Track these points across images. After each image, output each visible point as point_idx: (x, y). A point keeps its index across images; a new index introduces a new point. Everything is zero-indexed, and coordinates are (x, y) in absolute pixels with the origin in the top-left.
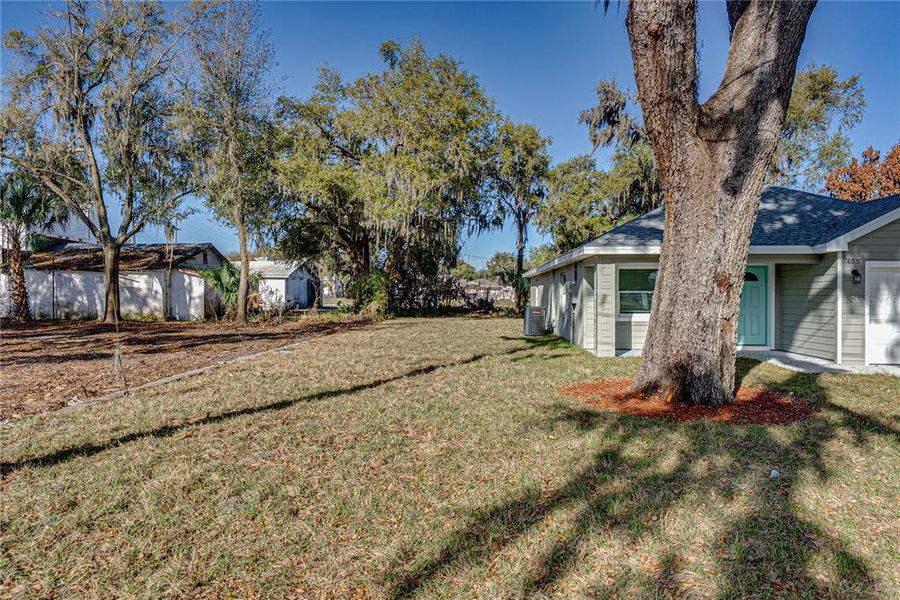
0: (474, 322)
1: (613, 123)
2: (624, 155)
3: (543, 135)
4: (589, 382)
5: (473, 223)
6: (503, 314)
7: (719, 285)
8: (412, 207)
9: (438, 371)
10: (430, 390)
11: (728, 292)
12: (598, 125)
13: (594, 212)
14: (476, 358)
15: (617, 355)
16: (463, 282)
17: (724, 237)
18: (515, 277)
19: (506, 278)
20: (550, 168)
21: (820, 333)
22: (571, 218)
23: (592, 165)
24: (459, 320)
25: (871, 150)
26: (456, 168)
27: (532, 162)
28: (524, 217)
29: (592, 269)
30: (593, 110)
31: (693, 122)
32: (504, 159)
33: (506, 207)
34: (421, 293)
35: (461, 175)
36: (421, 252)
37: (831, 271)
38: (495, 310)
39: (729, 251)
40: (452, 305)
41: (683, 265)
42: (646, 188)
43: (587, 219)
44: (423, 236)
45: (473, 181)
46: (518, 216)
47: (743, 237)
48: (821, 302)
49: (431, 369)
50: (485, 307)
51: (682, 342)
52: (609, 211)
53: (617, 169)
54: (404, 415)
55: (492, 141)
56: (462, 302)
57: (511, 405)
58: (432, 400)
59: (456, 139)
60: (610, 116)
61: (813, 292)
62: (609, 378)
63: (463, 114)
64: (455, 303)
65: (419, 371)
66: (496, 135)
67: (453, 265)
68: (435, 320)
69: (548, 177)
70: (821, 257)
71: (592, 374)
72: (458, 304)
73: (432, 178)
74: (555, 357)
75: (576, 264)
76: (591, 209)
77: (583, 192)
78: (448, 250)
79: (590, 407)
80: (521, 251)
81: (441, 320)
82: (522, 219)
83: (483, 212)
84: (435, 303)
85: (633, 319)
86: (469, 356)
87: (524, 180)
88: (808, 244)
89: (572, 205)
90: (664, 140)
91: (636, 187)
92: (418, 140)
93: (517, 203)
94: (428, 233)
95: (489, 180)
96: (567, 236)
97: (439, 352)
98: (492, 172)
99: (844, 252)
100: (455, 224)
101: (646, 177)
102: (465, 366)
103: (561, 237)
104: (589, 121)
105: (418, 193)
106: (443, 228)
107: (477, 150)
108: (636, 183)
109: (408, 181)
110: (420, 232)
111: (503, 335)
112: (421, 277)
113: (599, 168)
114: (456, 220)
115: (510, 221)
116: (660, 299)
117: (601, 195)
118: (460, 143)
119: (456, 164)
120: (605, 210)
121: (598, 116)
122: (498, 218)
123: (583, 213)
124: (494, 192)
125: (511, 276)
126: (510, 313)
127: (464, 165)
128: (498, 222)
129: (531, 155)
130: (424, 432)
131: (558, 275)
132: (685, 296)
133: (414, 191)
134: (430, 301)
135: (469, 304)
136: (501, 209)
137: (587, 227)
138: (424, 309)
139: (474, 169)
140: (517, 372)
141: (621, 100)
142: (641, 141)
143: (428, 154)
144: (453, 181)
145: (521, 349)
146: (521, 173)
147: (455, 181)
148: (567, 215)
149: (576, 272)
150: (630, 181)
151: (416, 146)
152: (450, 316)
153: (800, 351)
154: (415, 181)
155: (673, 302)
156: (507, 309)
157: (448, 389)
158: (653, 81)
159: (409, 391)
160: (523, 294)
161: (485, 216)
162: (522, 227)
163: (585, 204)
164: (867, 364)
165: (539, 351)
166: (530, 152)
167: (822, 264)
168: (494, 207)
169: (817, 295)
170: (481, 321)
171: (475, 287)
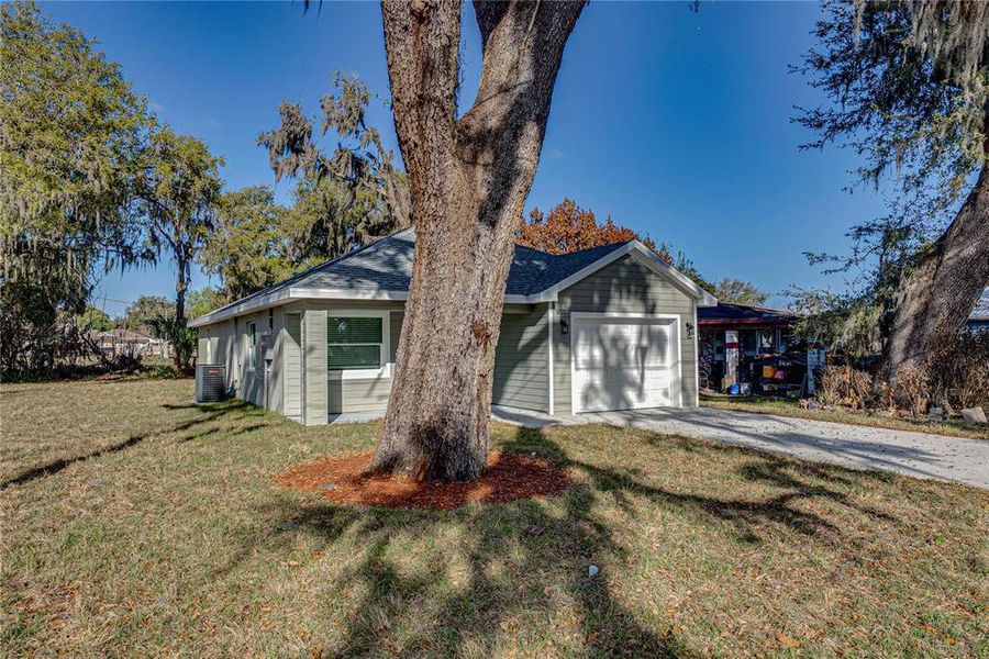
0: (117, 386)
1: (298, 152)
2: (307, 190)
3: (214, 153)
4: (310, 462)
5: (112, 255)
6: (155, 373)
7: (477, 336)
8: (15, 227)
9: (73, 468)
10: (63, 504)
11: (486, 344)
12: (279, 153)
13: (272, 252)
14: (132, 442)
15: (329, 422)
16: (95, 334)
17: (483, 279)
18: (174, 327)
19: (162, 328)
20: (223, 193)
21: (531, 385)
22: (245, 257)
23: (269, 198)
24: (91, 385)
25: (536, 210)
26: (90, 177)
27: (199, 184)
28: (186, 252)
29: (299, 317)
30: (274, 133)
31: (453, 137)
32: (162, 178)
33: (162, 238)
34: (28, 348)
35: (97, 191)
36: (29, 291)
37: (542, 322)
38: (142, 369)
39: (487, 296)
40: (77, 363)
41: (437, 312)
42: (331, 230)
43: (263, 260)
44: (32, 270)
45: (115, 197)
46: (177, 250)
47: (501, 281)
48: (530, 353)
49: (59, 466)
50: (129, 366)
51: (435, 405)
52: (290, 251)
53: (299, 206)
54: (20, 564)
55: (143, 151)
56: (94, 360)
57: (212, 516)
58: (73, 523)
59: (90, 138)
60: (295, 144)
61: (522, 343)
62: (335, 455)
63: (101, 107)
64: (80, 361)
65: (37, 472)
66: (148, 143)
67: (80, 310)
68: (53, 386)
69: (220, 205)
70: (532, 307)
71: (312, 452)
72: (88, 363)
73: (51, 187)
74: (250, 429)
75: (271, 310)
76: (268, 249)
77: (258, 228)
78: (73, 290)
79: (326, 502)
80: (181, 294)
81: (62, 385)
82: (183, 254)
83: (128, 242)
84: (52, 362)
85: (344, 377)
86: (122, 438)
87: (187, 205)
88: (523, 294)
89: (246, 242)
90: (420, 155)
91: (319, 228)
92: (28, 132)
93: (177, 233)
94: (41, 265)
95: (138, 202)
96: (239, 278)
97: (70, 436)
98: (142, 191)
99: (553, 303)
100: (85, 255)
101: (331, 217)
102: (119, 455)
103: (233, 279)
104: (268, 145)
105: (27, 207)
106: (65, 259)
107: (122, 159)
108: (320, 222)
109: (9, 188)
110: (27, 263)
111: (165, 403)
112: (29, 327)
113: (277, 202)
114: (86, 250)
115: (167, 256)
116: (408, 353)
117: (280, 233)
118: (98, 146)
119: (90, 173)
120: (285, 251)
121: (279, 140)
122: (148, 251)
123: (258, 252)
124: (146, 217)
125: (169, 325)
126: (166, 373)
127: (104, 177)
128: (149, 256)
129: (198, 174)
130: (67, 592)
131: (242, 324)
132: (440, 349)
133: (20, 203)
134: (43, 359)
135: (104, 361)
136: (155, 240)
137: (264, 269)
138: (34, 371)
139: (118, 183)
140: (206, 458)
141: (306, 126)
142: (328, 177)
143: (45, 154)
144: (84, 196)
145: (197, 422)
146: (185, 196)
147: (87, 197)
148: (240, 254)
149: (271, 320)
150: (313, 219)
151: (22, 138)
152: (76, 379)
153: (512, 403)
154: (22, 189)
155: (425, 357)
156: (162, 367)
157: (99, 501)
158: (412, 76)
159: (23, 512)
160: (185, 347)
161: (130, 248)
162: (183, 264)
163: (261, 242)
164: (574, 414)
165: (224, 422)
166: (196, 172)
167: (534, 315)
168: (145, 236)
169: (526, 346)
170: (127, 384)
171: (114, 340)
